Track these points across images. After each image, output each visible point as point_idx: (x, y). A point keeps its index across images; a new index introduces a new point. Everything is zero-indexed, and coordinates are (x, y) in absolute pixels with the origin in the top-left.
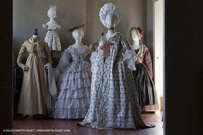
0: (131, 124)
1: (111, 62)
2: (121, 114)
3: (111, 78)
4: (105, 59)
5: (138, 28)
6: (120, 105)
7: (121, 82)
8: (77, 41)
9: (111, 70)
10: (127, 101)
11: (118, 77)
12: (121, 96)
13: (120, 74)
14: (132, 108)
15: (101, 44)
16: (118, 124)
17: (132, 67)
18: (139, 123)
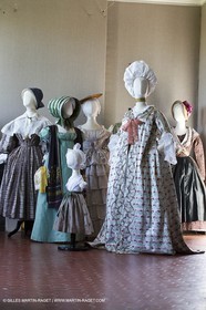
0: (166, 246)
1: (138, 150)
2: (152, 231)
3: (139, 174)
4: (129, 146)
5: (185, 103)
6: (150, 217)
7: (154, 182)
8: (89, 118)
9: (139, 162)
10: (162, 212)
11: (148, 173)
12: (153, 203)
13: (153, 170)
14: (169, 223)
15: (125, 123)
16: (148, 247)
17: (171, 159)
18: (180, 245)
